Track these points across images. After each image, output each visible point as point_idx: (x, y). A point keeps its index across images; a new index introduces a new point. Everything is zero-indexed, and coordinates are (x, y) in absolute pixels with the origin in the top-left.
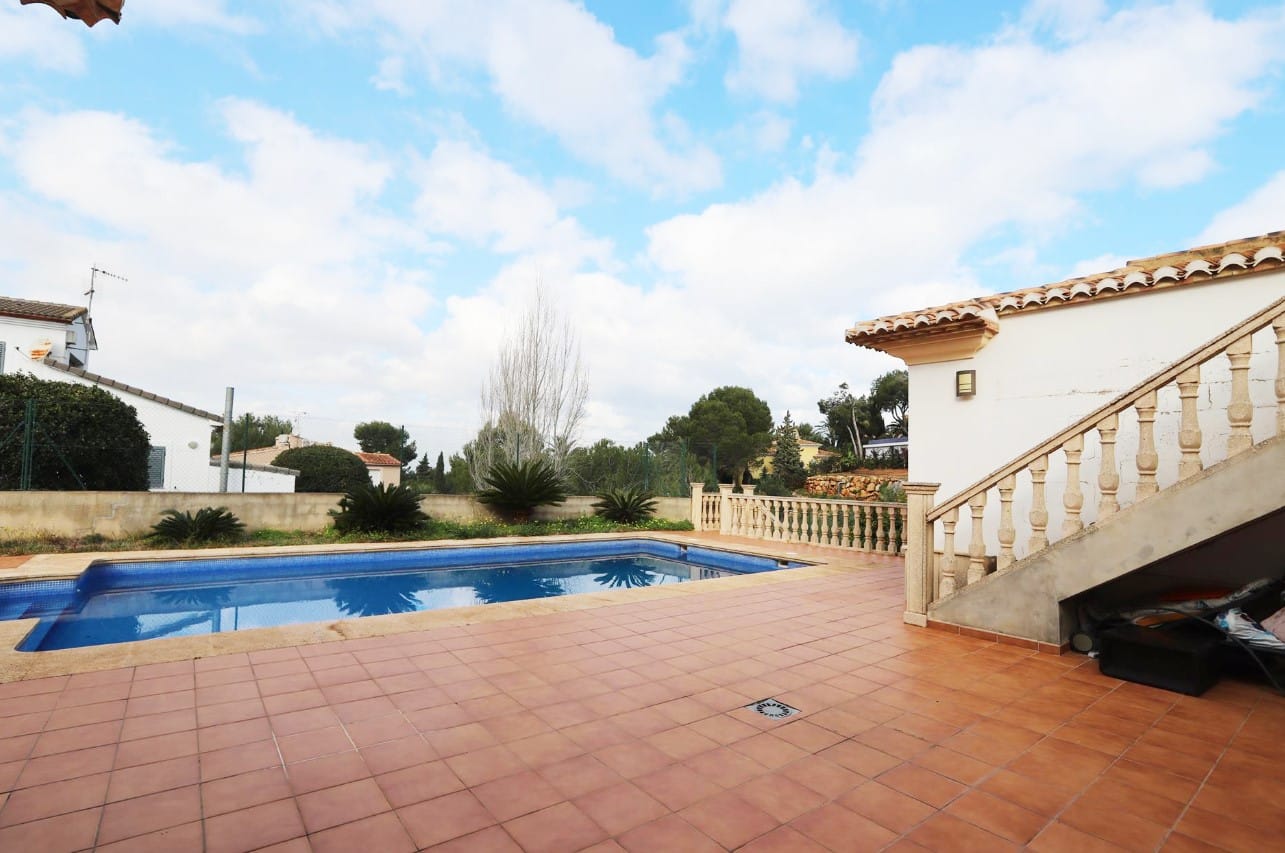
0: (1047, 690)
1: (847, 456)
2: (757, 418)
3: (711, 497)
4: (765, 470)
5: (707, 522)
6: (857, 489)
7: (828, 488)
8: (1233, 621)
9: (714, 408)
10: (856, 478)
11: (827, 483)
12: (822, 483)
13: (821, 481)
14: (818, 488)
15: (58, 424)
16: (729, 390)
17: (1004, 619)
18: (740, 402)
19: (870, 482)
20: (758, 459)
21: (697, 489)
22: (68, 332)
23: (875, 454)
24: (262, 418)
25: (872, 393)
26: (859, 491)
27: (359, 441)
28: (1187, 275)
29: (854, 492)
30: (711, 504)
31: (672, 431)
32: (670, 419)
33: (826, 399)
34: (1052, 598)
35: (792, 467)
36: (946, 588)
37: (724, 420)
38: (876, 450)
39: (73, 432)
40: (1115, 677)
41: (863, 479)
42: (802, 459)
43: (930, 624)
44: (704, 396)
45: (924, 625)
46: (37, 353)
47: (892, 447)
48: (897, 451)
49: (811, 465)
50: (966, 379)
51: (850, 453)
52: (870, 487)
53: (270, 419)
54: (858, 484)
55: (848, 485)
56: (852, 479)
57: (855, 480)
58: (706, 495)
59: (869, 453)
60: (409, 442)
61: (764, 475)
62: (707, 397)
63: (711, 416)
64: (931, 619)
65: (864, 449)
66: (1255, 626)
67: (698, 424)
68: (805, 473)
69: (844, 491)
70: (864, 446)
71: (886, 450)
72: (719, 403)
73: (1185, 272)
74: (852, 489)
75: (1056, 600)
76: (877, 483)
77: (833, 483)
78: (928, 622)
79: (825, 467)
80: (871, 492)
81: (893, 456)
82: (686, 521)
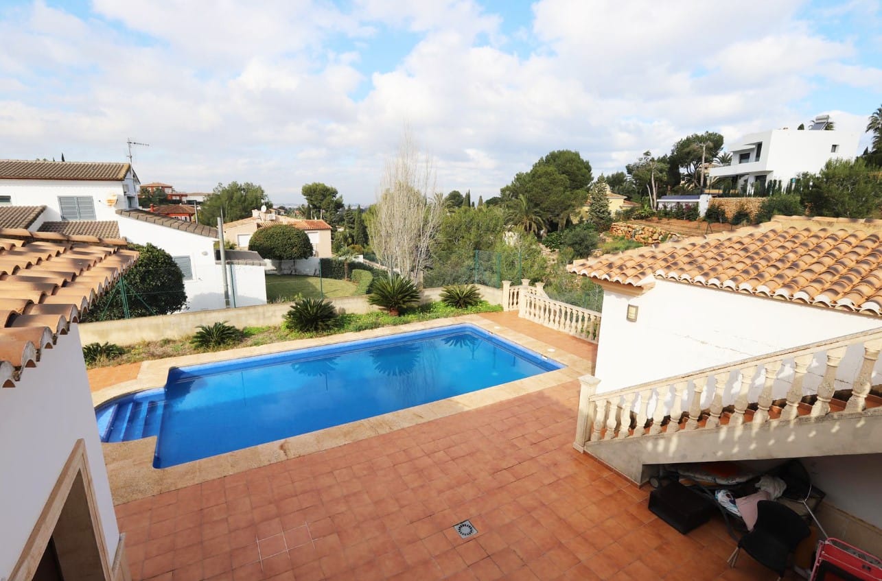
0: (610, 523)
1: (644, 207)
2: (580, 177)
3: (516, 289)
4: (581, 218)
5: (513, 304)
6: (646, 237)
7: (626, 233)
8: (721, 497)
9: (546, 173)
10: (647, 228)
11: (626, 229)
12: (622, 228)
13: (621, 227)
14: (619, 231)
15: (135, 276)
16: (561, 153)
17: (617, 463)
18: (568, 165)
19: (655, 233)
20: (577, 211)
21: (506, 284)
22: (123, 186)
23: (665, 207)
24: (243, 184)
25: (673, 153)
26: (648, 238)
27: (305, 197)
28: (757, 292)
29: (644, 238)
30: (516, 294)
31: (518, 184)
32: (517, 175)
33: (632, 163)
34: (639, 461)
35: (602, 216)
36: (595, 437)
37: (553, 182)
38: (666, 204)
39: (143, 280)
40: (654, 513)
41: (651, 229)
42: (610, 209)
43: (585, 452)
44: (542, 159)
45: (582, 452)
46: (110, 201)
47: (678, 203)
48: (682, 206)
49: (618, 214)
50: (633, 310)
51: (646, 206)
52: (655, 236)
53: (248, 184)
54: (647, 233)
55: (640, 232)
56: (644, 228)
57: (646, 229)
58: (512, 288)
59: (661, 206)
60: (338, 196)
61: (581, 221)
62: (544, 159)
63: (543, 180)
64: (586, 450)
65: (658, 203)
66: (731, 501)
67: (534, 186)
68: (611, 220)
69: (636, 236)
70: (658, 200)
71: (674, 204)
72: (551, 169)
73: (756, 290)
74: (642, 236)
75: (642, 463)
76: (660, 234)
77: (630, 229)
78: (584, 451)
79: (627, 216)
80: (655, 240)
81: (679, 209)
82: (499, 305)
